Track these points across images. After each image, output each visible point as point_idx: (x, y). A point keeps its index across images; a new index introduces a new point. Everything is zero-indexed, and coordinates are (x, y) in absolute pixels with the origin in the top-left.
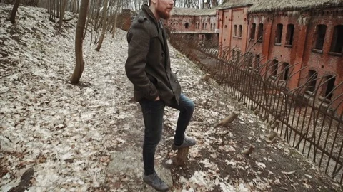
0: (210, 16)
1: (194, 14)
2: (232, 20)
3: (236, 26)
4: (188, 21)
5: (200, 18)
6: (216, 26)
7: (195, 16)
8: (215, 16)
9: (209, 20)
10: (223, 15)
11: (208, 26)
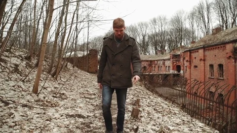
0: (164, 60)
1: (150, 59)
2: (204, 60)
3: (211, 66)
4: (146, 65)
5: (156, 62)
6: (171, 68)
7: (151, 61)
8: (169, 60)
9: (164, 64)
10: (190, 55)
11: (163, 68)
